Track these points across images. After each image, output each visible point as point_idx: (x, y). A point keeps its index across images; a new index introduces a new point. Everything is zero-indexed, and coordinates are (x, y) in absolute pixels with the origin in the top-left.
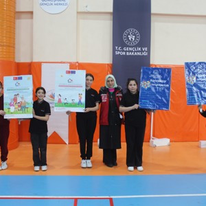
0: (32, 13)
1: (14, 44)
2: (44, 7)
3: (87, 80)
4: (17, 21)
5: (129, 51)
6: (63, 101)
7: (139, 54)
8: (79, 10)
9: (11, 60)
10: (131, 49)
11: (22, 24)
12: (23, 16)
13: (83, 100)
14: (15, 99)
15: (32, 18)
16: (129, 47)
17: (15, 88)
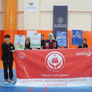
0: (23, 12)
1: (17, 24)
2: (28, 10)
3: (41, 37)
4: (18, 15)
5: (59, 26)
6: (33, 44)
7: (63, 27)
8: (41, 11)
9: (16, 29)
10: (60, 25)
11: (20, 16)
12: (20, 13)
13: (40, 44)
14: (19, 43)
15: (23, 14)
16: (59, 24)
17: (19, 39)
